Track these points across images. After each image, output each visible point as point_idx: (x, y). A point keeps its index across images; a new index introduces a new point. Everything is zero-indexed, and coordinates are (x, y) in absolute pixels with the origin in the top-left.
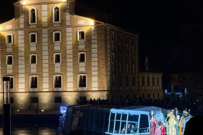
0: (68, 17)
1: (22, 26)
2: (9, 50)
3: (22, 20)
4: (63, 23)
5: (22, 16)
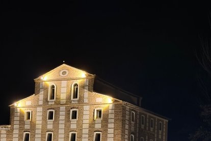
1: (41, 103)
2: (27, 127)
4: (81, 101)
5: (42, 92)
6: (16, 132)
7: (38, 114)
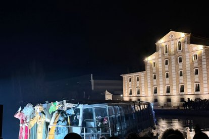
0: (186, 46)
1: (160, 56)
2: (154, 71)
3: (160, 52)
4: (183, 51)
5: (160, 50)
6: (149, 74)
7: (159, 63)
